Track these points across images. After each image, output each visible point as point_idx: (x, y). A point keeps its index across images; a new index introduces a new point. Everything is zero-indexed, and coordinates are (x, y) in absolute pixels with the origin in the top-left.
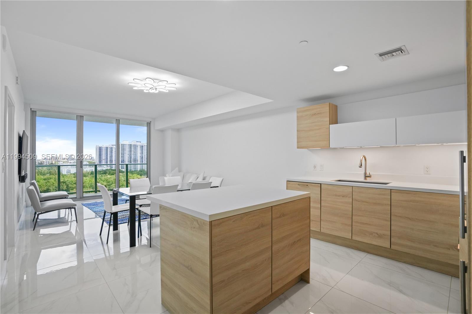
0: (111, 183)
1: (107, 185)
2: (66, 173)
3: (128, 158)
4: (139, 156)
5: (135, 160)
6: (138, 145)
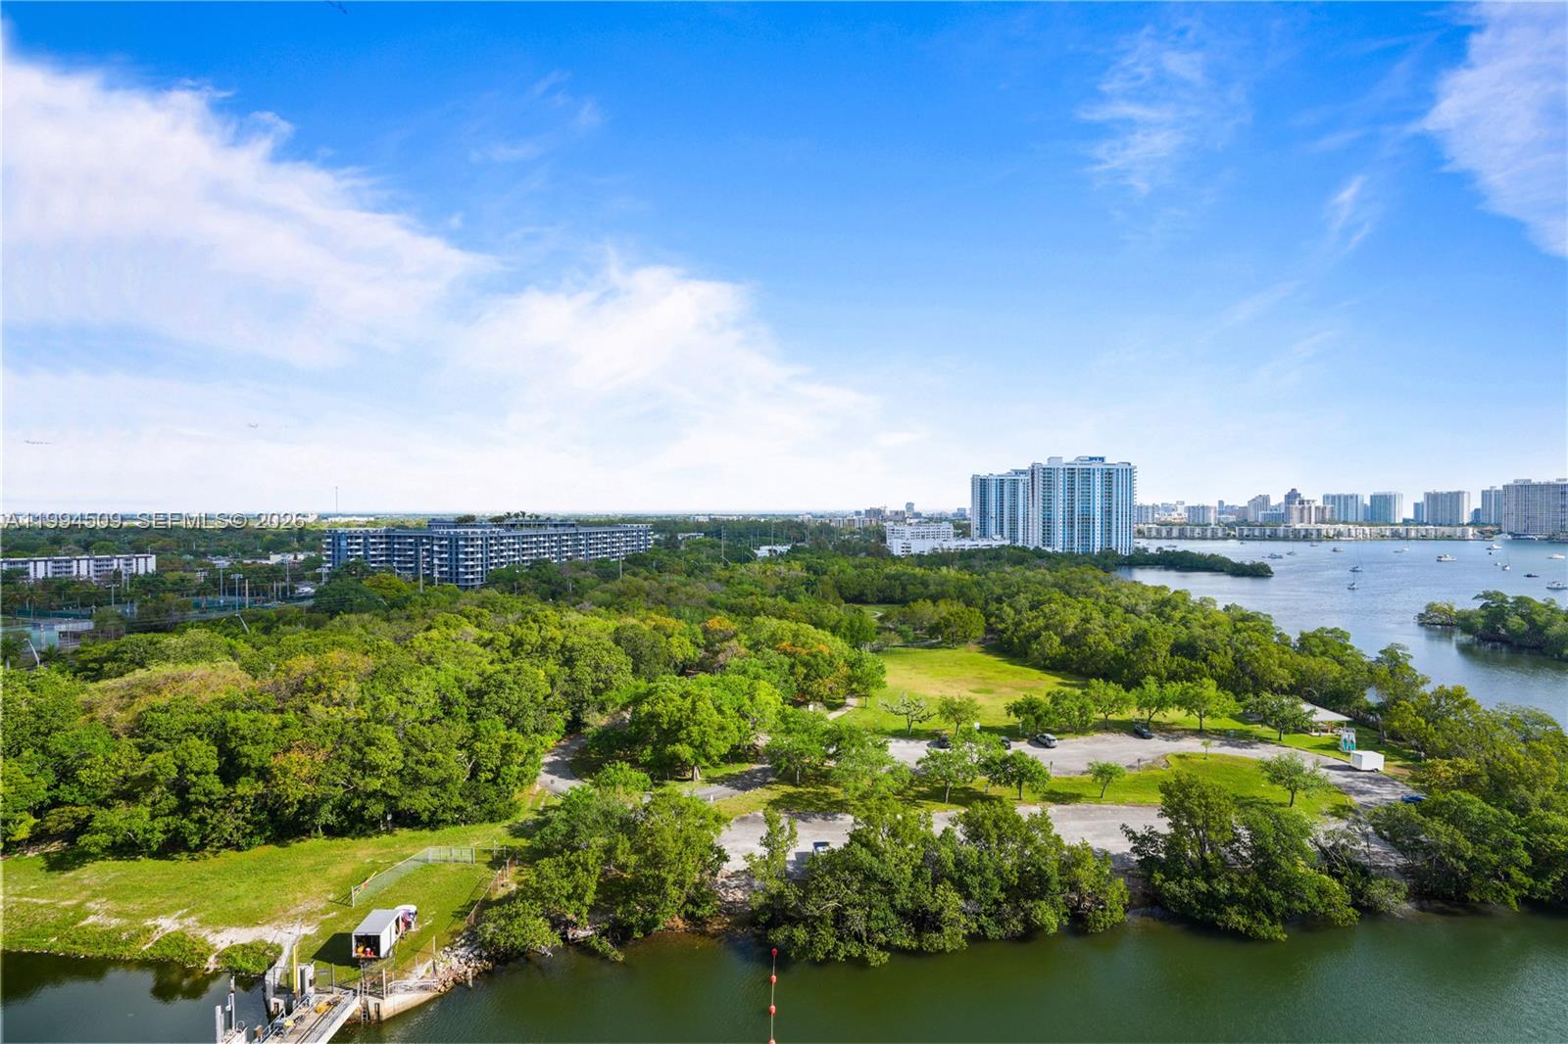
0: (1015, 590)
1: (1004, 594)
2: (900, 554)
3: (1064, 512)
4: (1099, 506)
5: (1087, 520)
6: (1094, 470)
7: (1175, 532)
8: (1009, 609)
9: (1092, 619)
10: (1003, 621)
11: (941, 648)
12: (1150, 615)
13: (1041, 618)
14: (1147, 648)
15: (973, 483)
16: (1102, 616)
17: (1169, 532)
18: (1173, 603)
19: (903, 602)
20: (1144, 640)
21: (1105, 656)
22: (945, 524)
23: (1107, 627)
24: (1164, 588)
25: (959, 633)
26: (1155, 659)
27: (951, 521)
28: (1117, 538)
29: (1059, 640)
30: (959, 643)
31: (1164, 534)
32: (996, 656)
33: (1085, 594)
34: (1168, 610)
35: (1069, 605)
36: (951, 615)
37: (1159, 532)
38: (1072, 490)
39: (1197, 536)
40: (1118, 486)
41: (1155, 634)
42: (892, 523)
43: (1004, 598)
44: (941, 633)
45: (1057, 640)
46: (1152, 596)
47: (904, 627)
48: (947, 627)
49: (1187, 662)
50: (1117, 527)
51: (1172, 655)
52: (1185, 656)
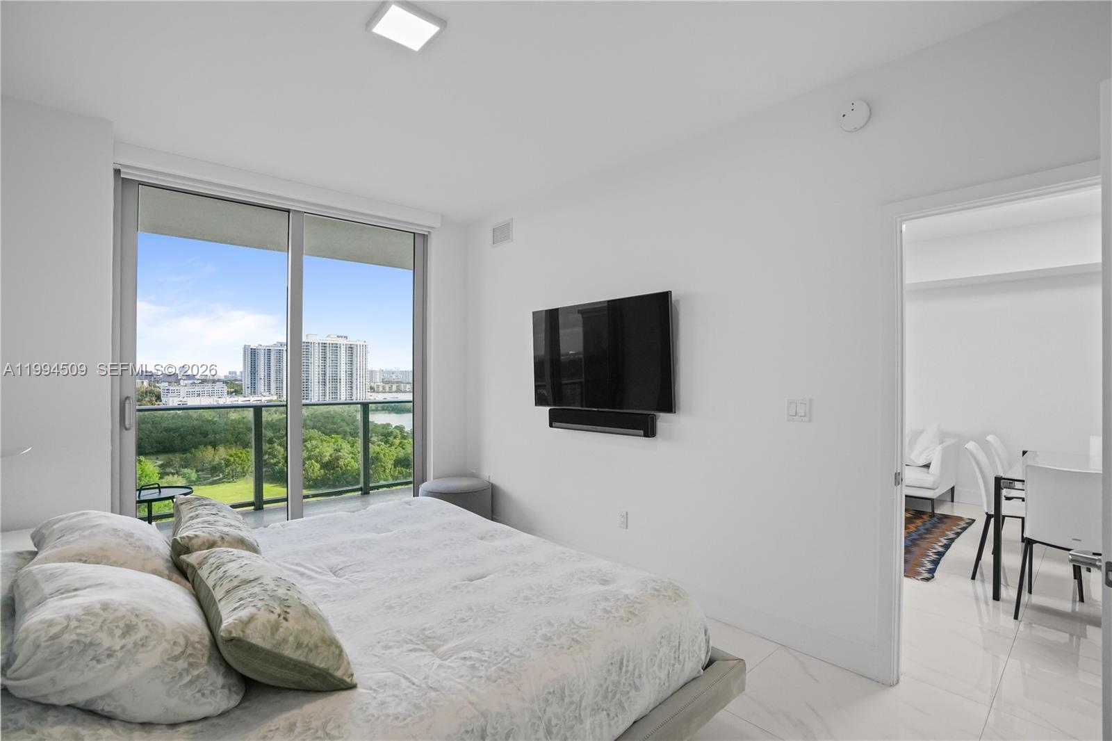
3: (319, 374)
4: (344, 370)
5: (335, 380)
6: (340, 344)
7: (394, 388)
8: (279, 447)
9: (342, 448)
10: (275, 456)
11: (223, 482)
12: (380, 443)
13: (305, 451)
14: (379, 464)
15: (245, 351)
16: (349, 446)
17: (391, 388)
18: (394, 434)
19: (185, 451)
20: (377, 459)
21: (352, 473)
22: (219, 385)
23: (352, 453)
24: (389, 424)
25: (238, 470)
26: (384, 471)
27: (225, 382)
28: (357, 393)
29: (319, 466)
30: (238, 477)
31: (387, 389)
32: (271, 483)
33: (336, 432)
34: (391, 439)
35: (325, 441)
36: (231, 456)
37: (384, 388)
38: (324, 358)
39: (408, 390)
40: (357, 356)
41: (384, 455)
42: (167, 384)
43: (274, 439)
44: (222, 472)
45: (318, 466)
46: (381, 430)
47: (185, 470)
48: (227, 466)
49: (404, 470)
50: (357, 385)
51: (395, 467)
52: (403, 466)
